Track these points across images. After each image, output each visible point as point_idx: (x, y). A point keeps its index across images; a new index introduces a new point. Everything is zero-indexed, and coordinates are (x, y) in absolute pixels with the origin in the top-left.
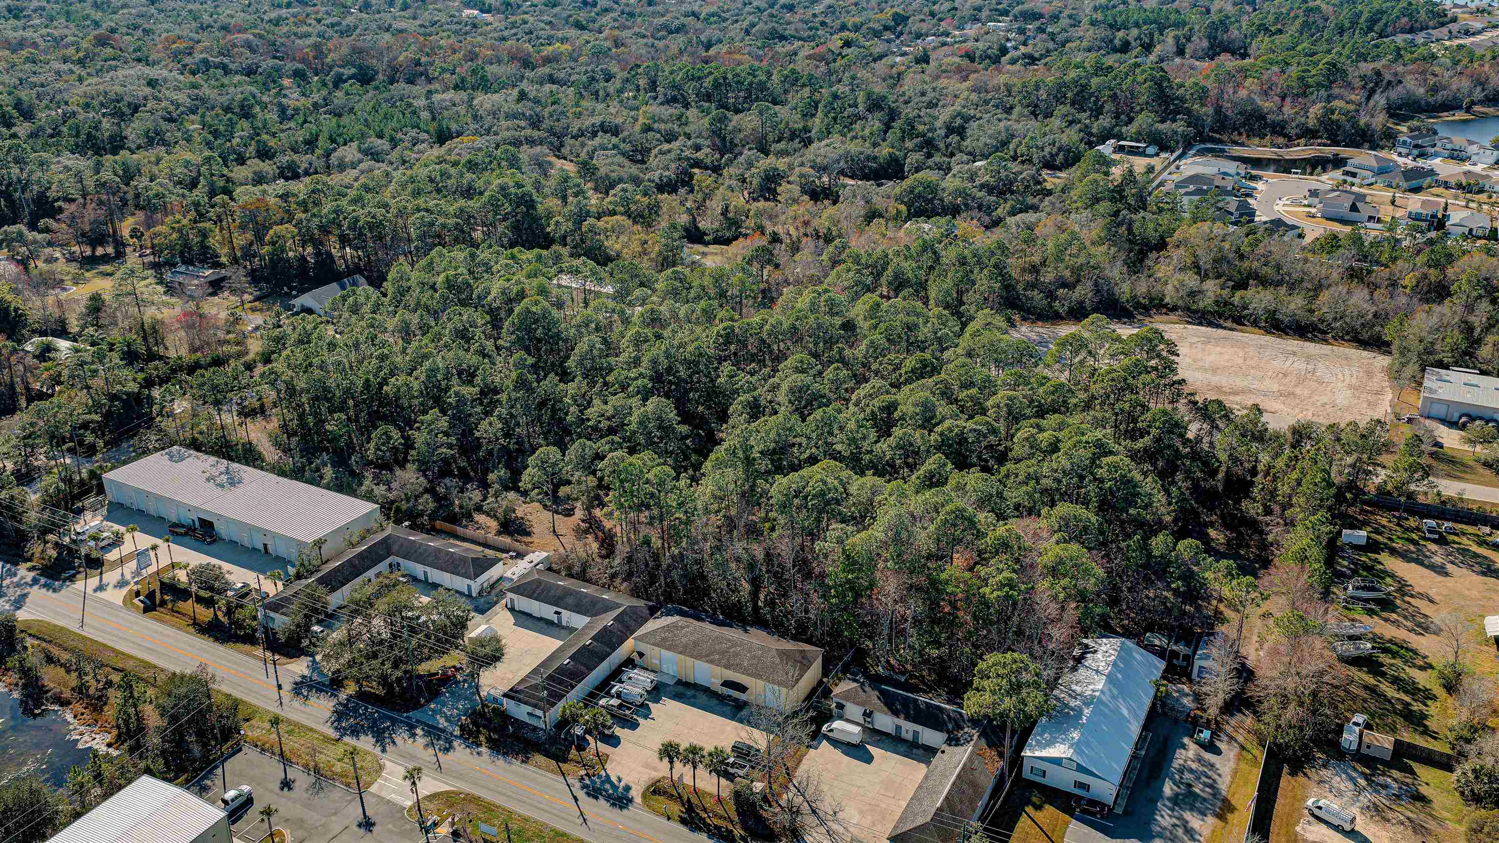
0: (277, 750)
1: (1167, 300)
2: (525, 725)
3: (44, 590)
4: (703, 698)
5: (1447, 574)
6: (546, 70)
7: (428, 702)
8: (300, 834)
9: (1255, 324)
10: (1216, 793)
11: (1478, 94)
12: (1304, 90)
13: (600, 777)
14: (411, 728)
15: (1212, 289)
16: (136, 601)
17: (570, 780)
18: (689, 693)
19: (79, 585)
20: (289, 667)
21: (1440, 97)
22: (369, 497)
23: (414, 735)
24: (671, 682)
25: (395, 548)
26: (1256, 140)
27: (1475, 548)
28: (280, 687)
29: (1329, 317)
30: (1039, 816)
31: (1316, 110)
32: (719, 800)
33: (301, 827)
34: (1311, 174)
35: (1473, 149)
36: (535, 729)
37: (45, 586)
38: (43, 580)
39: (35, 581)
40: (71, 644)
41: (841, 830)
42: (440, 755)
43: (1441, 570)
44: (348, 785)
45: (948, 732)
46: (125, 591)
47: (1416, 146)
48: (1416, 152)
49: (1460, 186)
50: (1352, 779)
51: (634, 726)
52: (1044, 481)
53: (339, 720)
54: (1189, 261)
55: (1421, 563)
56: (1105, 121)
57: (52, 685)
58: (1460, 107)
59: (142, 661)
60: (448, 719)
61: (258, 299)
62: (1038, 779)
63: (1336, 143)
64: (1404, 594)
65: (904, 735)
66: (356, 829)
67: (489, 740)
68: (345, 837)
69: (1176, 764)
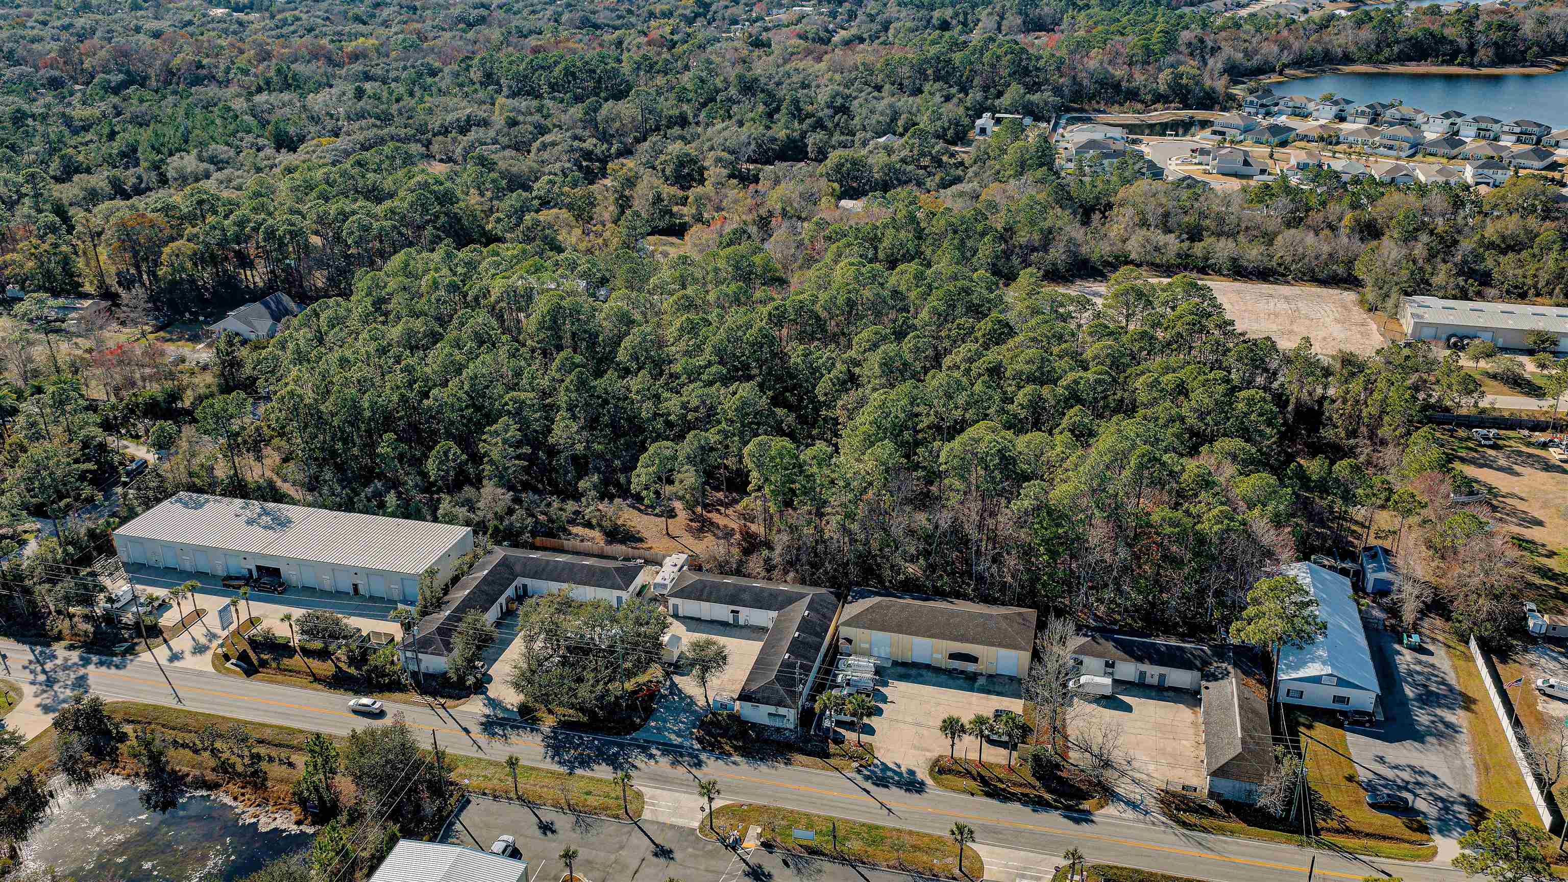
0: (512, 795)
1: (1133, 256)
2: (763, 728)
3: (104, 669)
4: (929, 675)
5: (1518, 474)
6: (358, 67)
7: (645, 720)
8: (597, 874)
9: (1219, 272)
10: (1451, 689)
11: (1286, 58)
12: (1149, 57)
13: (876, 766)
14: (644, 749)
15: (1172, 244)
16: (228, 665)
17: (849, 775)
18: (913, 672)
19: (146, 656)
20: (460, 708)
21: (1256, 61)
22: (451, 520)
23: (651, 756)
24: (888, 664)
25: (518, 568)
26: (1116, 107)
27: (1524, 449)
28: (467, 731)
29: (1288, 259)
30: (1312, 733)
31: (1164, 77)
32: (1010, 768)
33: (593, 869)
34: (1184, 134)
35: (1311, 106)
36: (778, 730)
37: (101, 663)
38: (95, 659)
39: (86, 662)
40: (180, 721)
41: (1144, 777)
42: (694, 770)
43: (1509, 471)
44: (617, 817)
45: (1199, 669)
46: (209, 655)
47: (1262, 106)
48: (1263, 111)
49: (1322, 139)
50: (1555, 659)
51: (879, 712)
52: (1188, 421)
53: (557, 753)
54: (1136, 219)
55: (1491, 467)
56: (975, 95)
57: (185, 769)
58: (1273, 70)
59: (281, 728)
60: (678, 734)
61: (158, 329)
62: (1297, 701)
63: (1187, 106)
64: (1496, 496)
65: (1148, 680)
66: (655, 859)
67: (736, 748)
68: (645, 871)
69: (1402, 668)
